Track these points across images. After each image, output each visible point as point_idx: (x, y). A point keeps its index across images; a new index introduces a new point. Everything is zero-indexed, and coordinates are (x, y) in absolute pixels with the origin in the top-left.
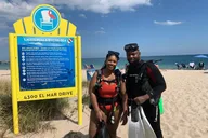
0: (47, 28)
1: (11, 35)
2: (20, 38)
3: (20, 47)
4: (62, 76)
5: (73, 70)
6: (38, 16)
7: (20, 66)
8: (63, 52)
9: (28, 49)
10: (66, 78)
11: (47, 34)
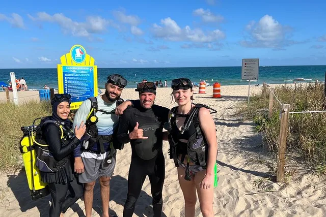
0: (79, 60)
1: (59, 65)
2: (64, 67)
3: (64, 73)
4: (87, 93)
5: (93, 89)
6: (74, 53)
7: (64, 86)
8: (88, 76)
9: (69, 75)
10: (89, 94)
11: (79, 65)
